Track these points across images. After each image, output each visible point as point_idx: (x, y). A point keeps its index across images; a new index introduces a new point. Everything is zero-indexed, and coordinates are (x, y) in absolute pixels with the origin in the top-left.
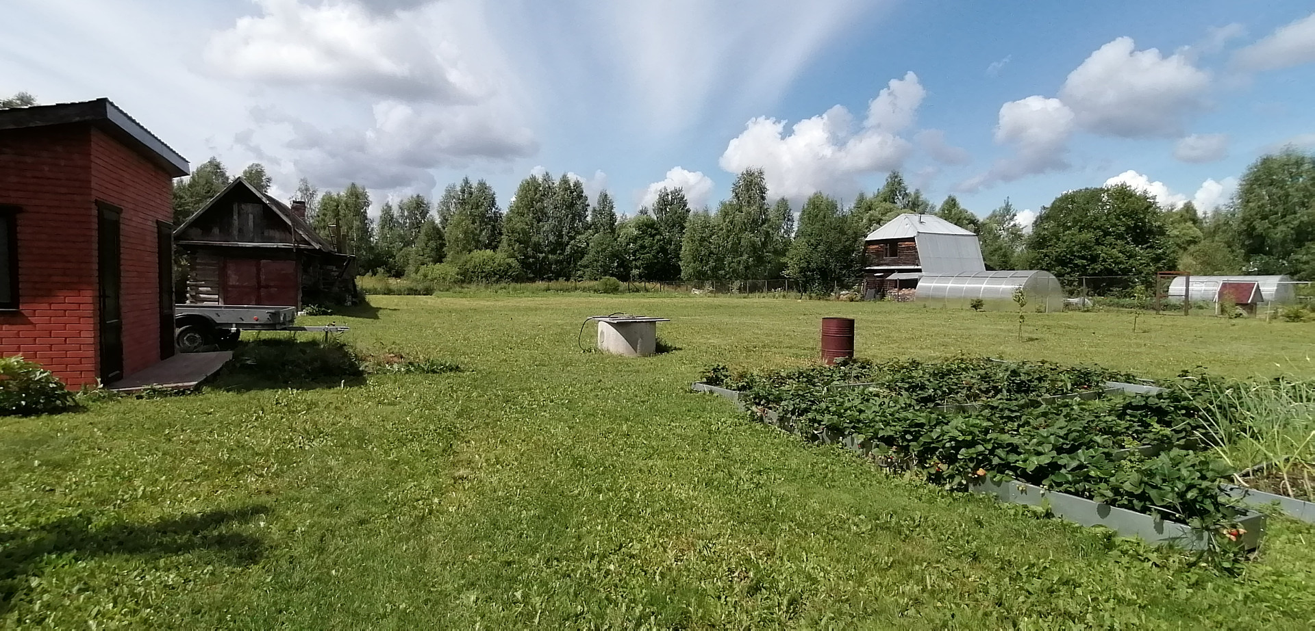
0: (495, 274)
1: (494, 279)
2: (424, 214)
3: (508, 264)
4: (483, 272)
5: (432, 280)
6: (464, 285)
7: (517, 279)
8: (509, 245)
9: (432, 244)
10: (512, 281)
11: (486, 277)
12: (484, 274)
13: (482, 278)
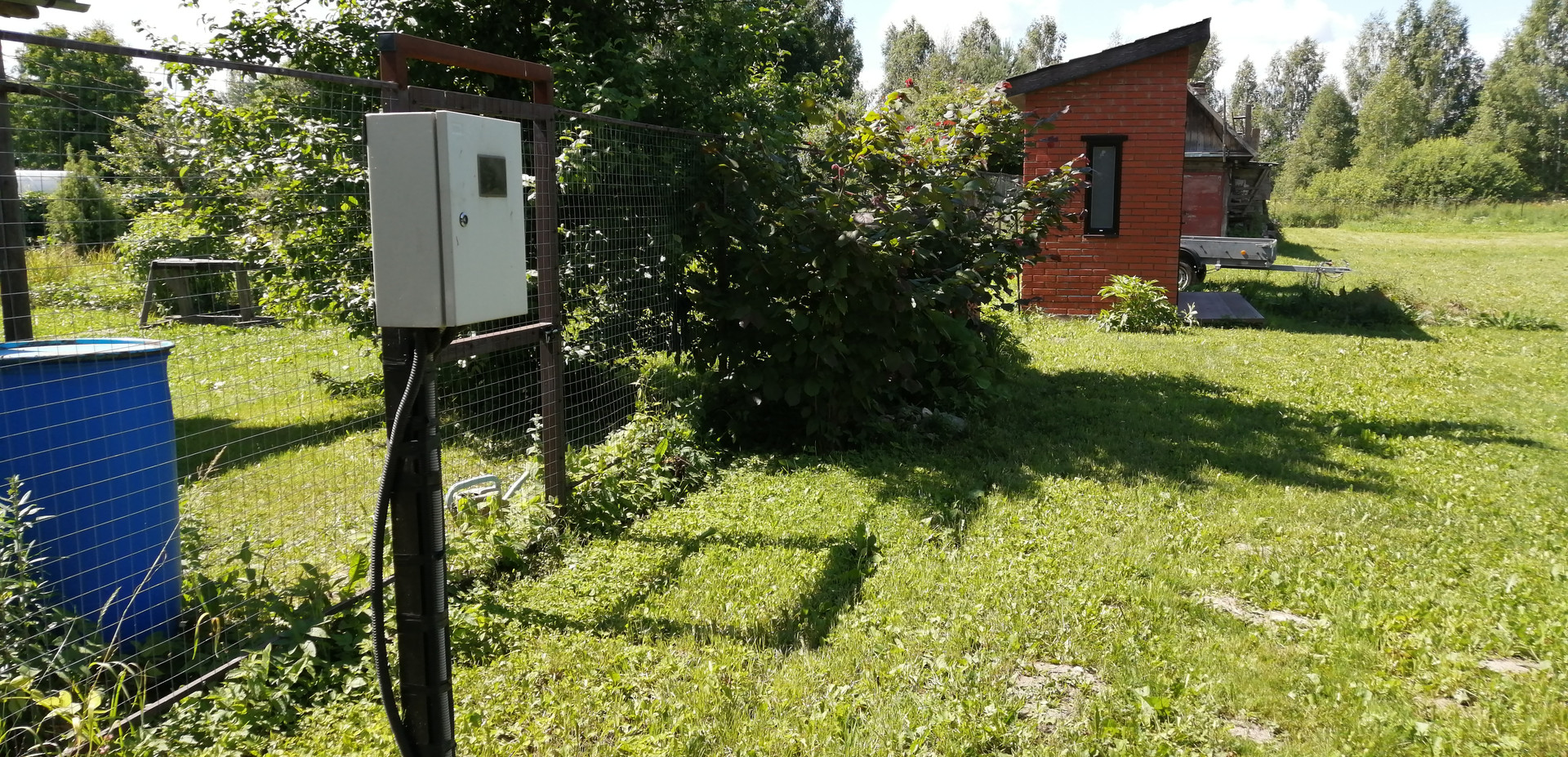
0: (1467, 186)
1: (1461, 196)
2: (1314, 72)
3: (1495, 165)
4: (1439, 182)
5: (1336, 200)
6: (1401, 208)
7: (1517, 195)
8: (1493, 126)
9: (1331, 132)
10: (1502, 200)
11: (1444, 192)
12: (1440, 187)
13: (1435, 194)
